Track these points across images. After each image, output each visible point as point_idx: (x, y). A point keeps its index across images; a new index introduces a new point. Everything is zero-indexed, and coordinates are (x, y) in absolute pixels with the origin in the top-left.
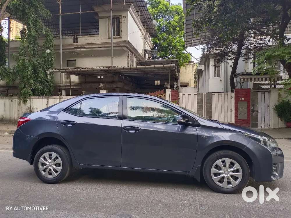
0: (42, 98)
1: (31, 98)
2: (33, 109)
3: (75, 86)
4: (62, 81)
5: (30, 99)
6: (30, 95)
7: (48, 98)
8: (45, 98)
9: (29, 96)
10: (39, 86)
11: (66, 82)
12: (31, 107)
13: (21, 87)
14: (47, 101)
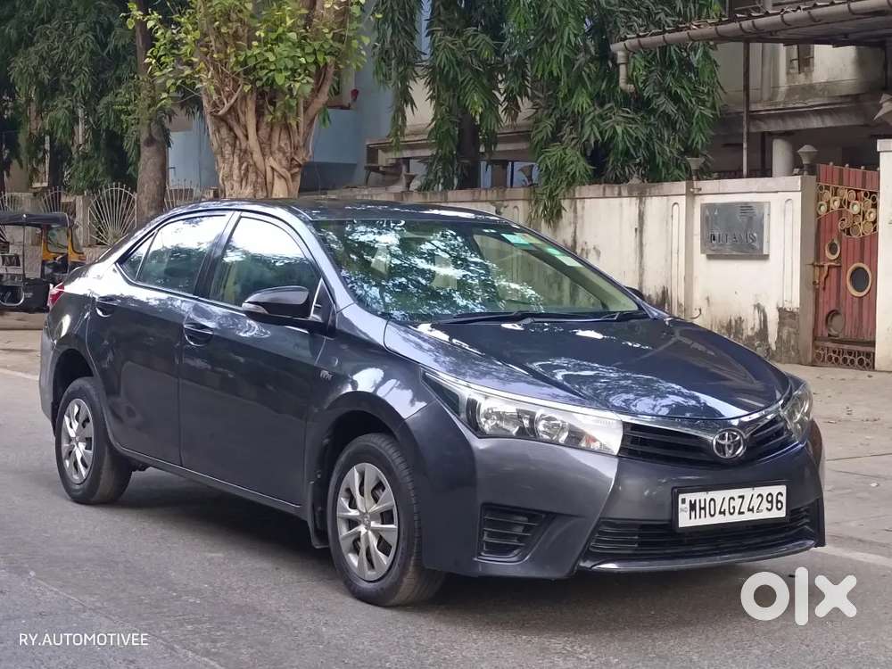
0: (620, 195)
1: (577, 196)
2: (584, 253)
3: (819, 113)
4: (776, 86)
5: (573, 199)
6: (572, 182)
7: (642, 196)
8: (630, 196)
9: (570, 185)
10: (621, 125)
11: (792, 91)
12: (575, 241)
13: (539, 137)
14: (640, 211)
